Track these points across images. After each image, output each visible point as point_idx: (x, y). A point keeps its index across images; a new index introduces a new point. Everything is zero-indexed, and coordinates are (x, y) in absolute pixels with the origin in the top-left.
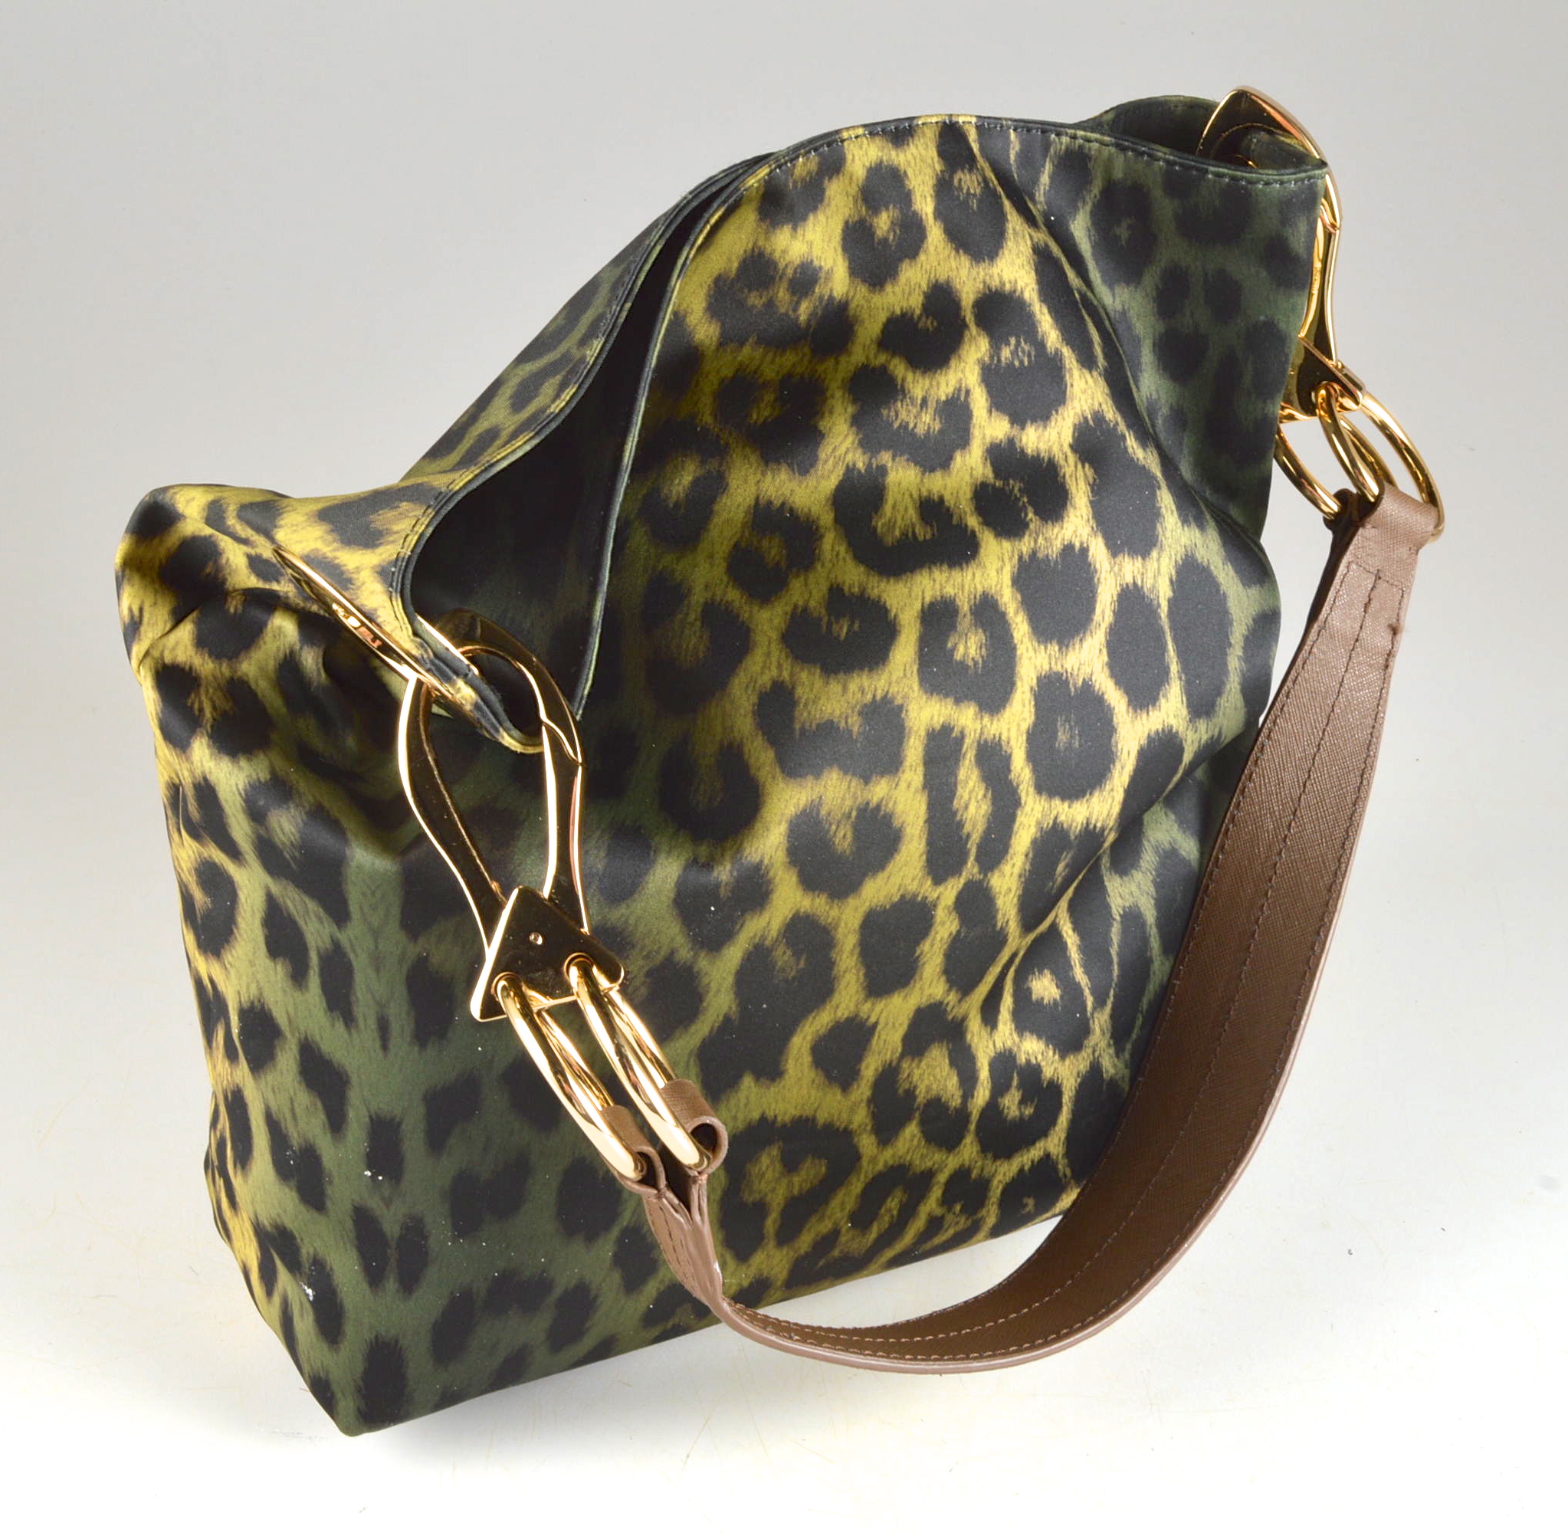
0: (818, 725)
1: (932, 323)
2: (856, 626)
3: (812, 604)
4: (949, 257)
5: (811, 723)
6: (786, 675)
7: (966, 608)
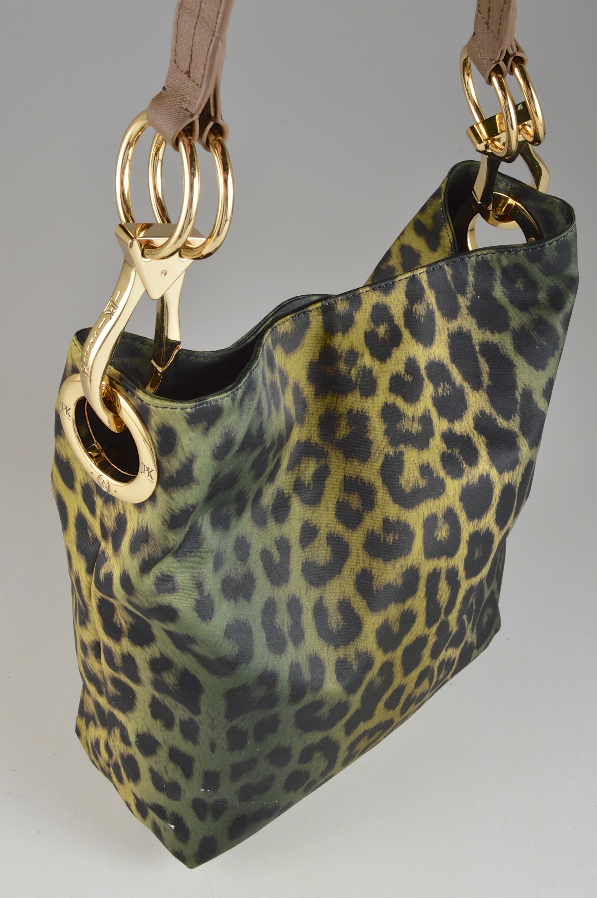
0: (384, 587)
1: (410, 378)
2: (397, 537)
3: (376, 528)
4: (414, 344)
5: (381, 587)
6: (367, 565)
7: (441, 516)
